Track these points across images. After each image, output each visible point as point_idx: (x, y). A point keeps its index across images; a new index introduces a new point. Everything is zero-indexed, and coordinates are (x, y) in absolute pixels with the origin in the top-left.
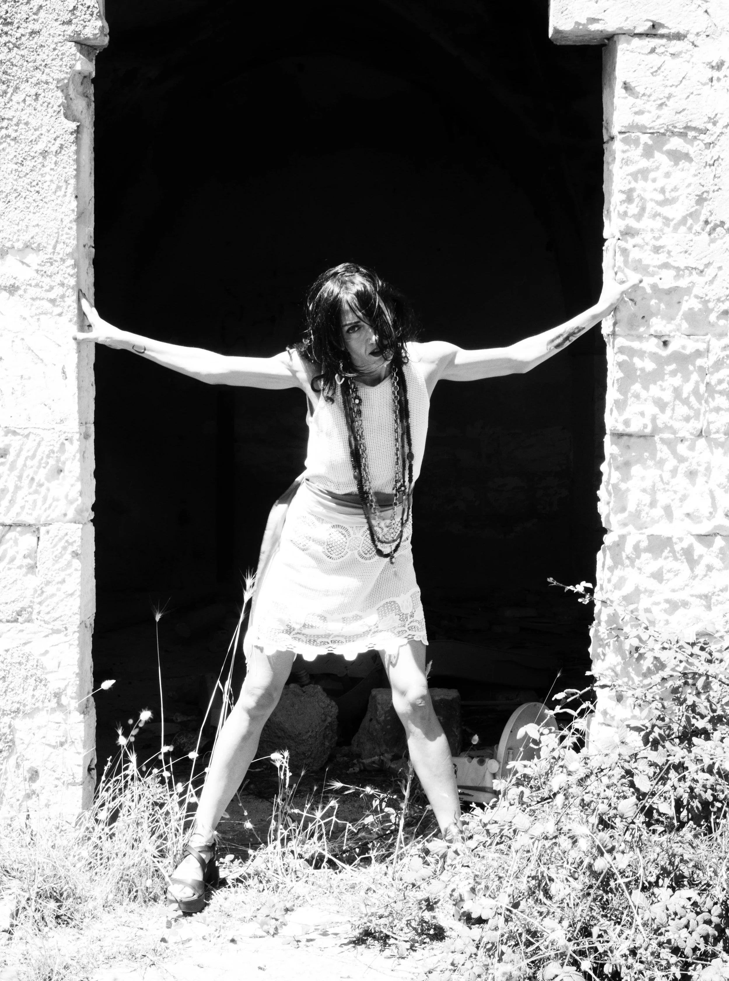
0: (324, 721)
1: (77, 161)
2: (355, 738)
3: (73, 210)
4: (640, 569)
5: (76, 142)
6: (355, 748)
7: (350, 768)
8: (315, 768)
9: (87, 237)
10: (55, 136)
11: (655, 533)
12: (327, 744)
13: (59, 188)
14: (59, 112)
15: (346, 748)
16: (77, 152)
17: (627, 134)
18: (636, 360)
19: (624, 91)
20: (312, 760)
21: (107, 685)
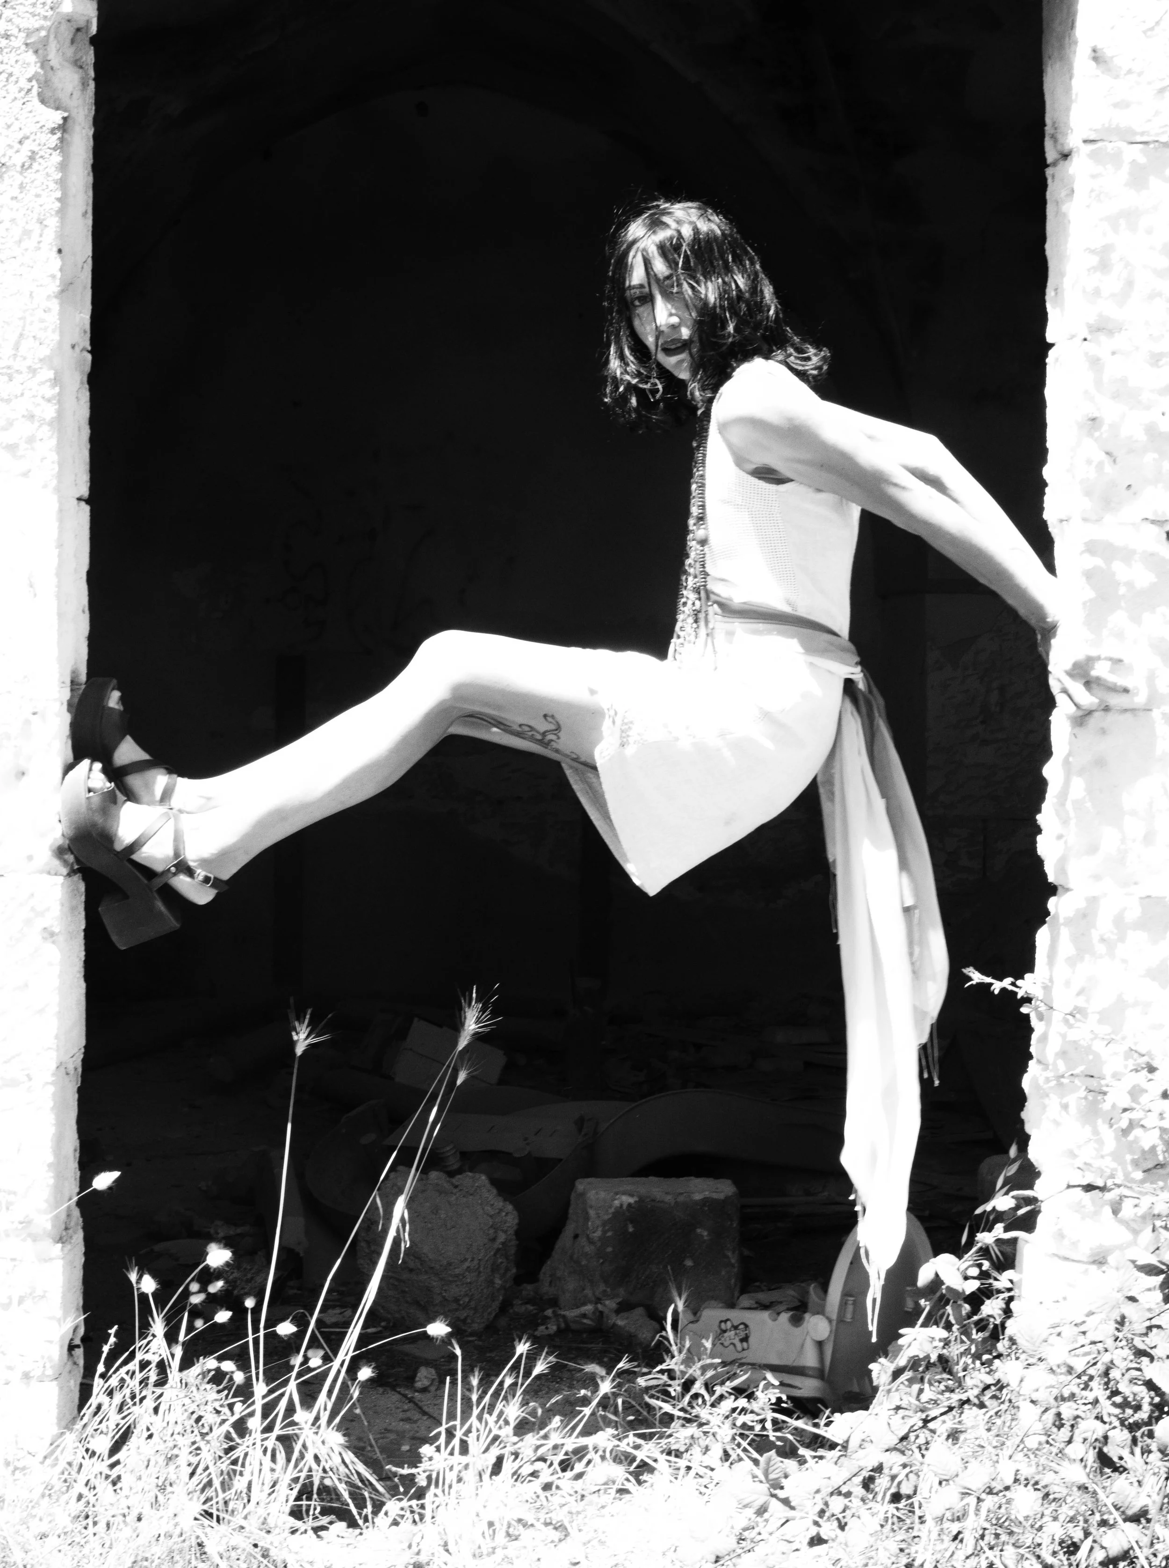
0: (494, 1240)
1: (62, 183)
2: (546, 1269)
3: (53, 277)
4: (1124, 961)
5: (61, 148)
6: (546, 1288)
7: (538, 1325)
8: (475, 1326)
9: (78, 330)
10: (20, 135)
11: (1154, 894)
12: (498, 1282)
13: (27, 233)
14: (29, 90)
15: (529, 1287)
16: (63, 167)
17: (1099, 144)
18: (1118, 567)
19: (1093, 64)
20: (472, 1312)
21: (104, 1181)
